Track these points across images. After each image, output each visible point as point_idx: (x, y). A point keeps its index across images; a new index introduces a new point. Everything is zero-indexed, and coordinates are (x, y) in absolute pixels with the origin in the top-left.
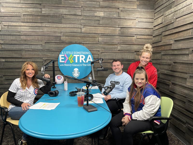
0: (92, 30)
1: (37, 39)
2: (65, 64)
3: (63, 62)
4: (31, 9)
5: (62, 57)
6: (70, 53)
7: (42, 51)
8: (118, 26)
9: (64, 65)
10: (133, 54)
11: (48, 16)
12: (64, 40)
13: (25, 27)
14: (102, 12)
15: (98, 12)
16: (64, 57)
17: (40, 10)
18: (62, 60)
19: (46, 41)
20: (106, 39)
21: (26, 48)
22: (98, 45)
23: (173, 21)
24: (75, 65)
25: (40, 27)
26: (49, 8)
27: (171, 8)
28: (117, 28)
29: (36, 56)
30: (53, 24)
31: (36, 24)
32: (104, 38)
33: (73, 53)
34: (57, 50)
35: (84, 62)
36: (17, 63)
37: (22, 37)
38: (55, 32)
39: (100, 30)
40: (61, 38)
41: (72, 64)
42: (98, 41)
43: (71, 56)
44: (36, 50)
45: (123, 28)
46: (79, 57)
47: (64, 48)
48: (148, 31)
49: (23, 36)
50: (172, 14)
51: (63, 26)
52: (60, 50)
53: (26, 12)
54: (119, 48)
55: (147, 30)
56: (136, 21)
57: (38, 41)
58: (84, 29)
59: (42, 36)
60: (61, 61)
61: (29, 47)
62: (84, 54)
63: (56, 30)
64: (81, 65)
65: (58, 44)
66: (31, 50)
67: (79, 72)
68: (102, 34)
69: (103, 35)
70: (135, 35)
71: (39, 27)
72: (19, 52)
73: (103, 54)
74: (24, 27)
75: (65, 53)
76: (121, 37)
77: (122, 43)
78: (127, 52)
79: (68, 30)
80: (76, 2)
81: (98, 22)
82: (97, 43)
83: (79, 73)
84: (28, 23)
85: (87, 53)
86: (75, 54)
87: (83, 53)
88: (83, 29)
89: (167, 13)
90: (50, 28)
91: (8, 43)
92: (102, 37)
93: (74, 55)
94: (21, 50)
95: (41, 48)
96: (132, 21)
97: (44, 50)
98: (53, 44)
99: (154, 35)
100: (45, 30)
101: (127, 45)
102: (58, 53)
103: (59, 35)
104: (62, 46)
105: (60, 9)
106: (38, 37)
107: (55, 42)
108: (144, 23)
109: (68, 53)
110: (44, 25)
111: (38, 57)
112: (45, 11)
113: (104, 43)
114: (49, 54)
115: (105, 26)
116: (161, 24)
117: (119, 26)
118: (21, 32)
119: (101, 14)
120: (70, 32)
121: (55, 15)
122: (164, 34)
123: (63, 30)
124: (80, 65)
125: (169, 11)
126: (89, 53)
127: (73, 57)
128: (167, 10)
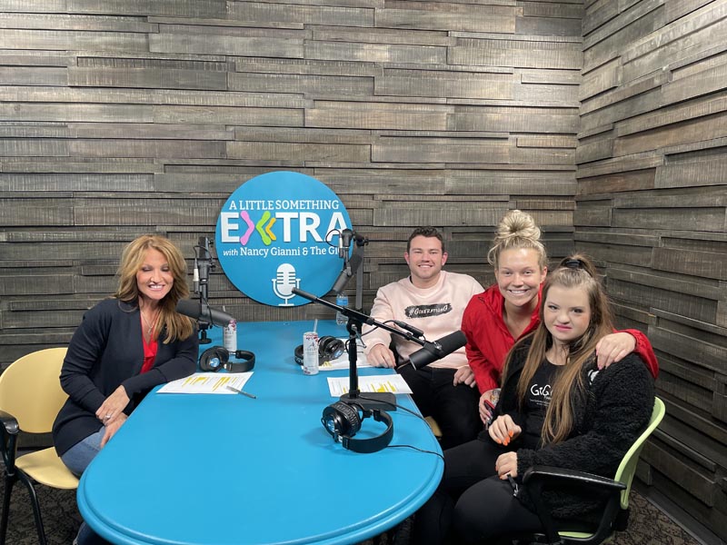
0: (347, 118)
1: (130, 152)
2: (242, 249)
3: (236, 239)
4: (106, 35)
5: (231, 220)
6: (261, 205)
7: (155, 197)
8: (444, 101)
9: (239, 253)
10: (505, 205)
11: (172, 63)
12: (240, 155)
13: (83, 106)
14: (382, 48)
15: (366, 47)
16: (239, 220)
17: (142, 40)
18: (232, 232)
19: (166, 161)
20: (400, 150)
21: (89, 186)
22: (369, 172)
23: (657, 82)
24: (283, 253)
25: (144, 107)
26: (176, 33)
27: (648, 30)
28: (444, 107)
29: (128, 220)
30: (192, 93)
31: (128, 95)
32: (392, 145)
33: (274, 205)
34: (211, 196)
35: (318, 238)
36: (56, 248)
37: (73, 146)
38: (201, 125)
39: (379, 115)
40: (228, 150)
41: (269, 247)
42: (368, 158)
43: (267, 216)
44: (130, 196)
45: (463, 108)
46: (295, 223)
47: (238, 184)
48: (560, 117)
49: (78, 142)
50: (654, 55)
51: (232, 103)
52: (225, 195)
53: (89, 46)
54: (450, 182)
55: (556, 117)
56: (515, 80)
57: (135, 160)
58: (315, 111)
59: (151, 142)
60: (226, 238)
61: (103, 183)
62: (316, 207)
63: (206, 117)
64: (305, 252)
65: (215, 172)
66: (111, 195)
67: (297, 277)
68: (387, 133)
69: (389, 135)
70: (511, 133)
71: (139, 107)
72: (62, 204)
73: (389, 206)
74: (79, 106)
75: (244, 205)
76: (455, 142)
77: (462, 166)
78: (483, 198)
79: (253, 117)
80: (282, 7)
81: (368, 85)
82: (367, 166)
83: (298, 280)
84: (96, 90)
85: (328, 205)
86: (282, 210)
87: (311, 204)
88: (310, 111)
89: (634, 49)
90: (181, 109)
91: (20, 170)
92: (384, 144)
93: (279, 215)
94: (70, 197)
95: (149, 187)
96: (499, 81)
97: (159, 195)
98: (197, 173)
99: (581, 135)
100: (165, 115)
101: (480, 173)
102: (215, 205)
103: (220, 136)
104: (232, 179)
105: (222, 35)
106: (137, 143)
107: (204, 162)
108: (546, 86)
109: (255, 205)
110: (158, 97)
111: (136, 221)
112: (162, 44)
113: (392, 166)
114: (179, 211)
115: (398, 100)
116: (610, 93)
117: (451, 101)
118: (71, 126)
119: (378, 54)
120: (260, 123)
121: (203, 58)
122: (622, 129)
123: (235, 117)
124: (301, 251)
125: (644, 43)
126: (335, 204)
127: (273, 220)
128: (635, 39)
